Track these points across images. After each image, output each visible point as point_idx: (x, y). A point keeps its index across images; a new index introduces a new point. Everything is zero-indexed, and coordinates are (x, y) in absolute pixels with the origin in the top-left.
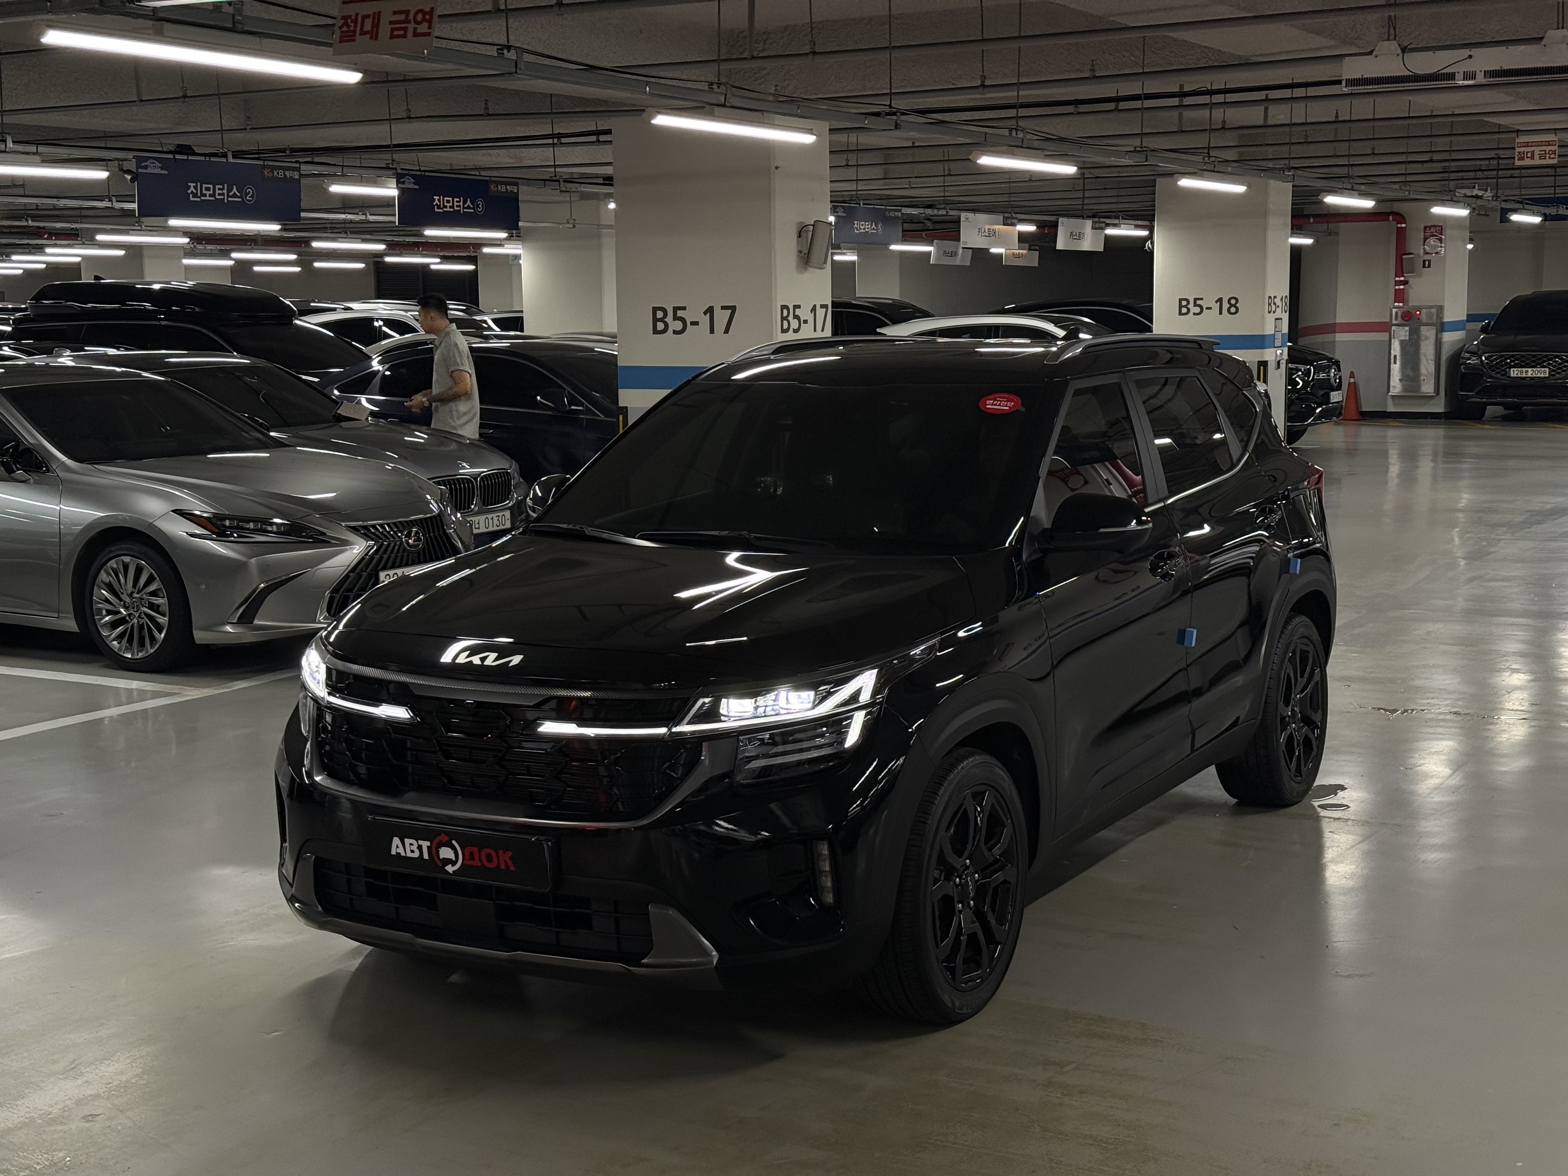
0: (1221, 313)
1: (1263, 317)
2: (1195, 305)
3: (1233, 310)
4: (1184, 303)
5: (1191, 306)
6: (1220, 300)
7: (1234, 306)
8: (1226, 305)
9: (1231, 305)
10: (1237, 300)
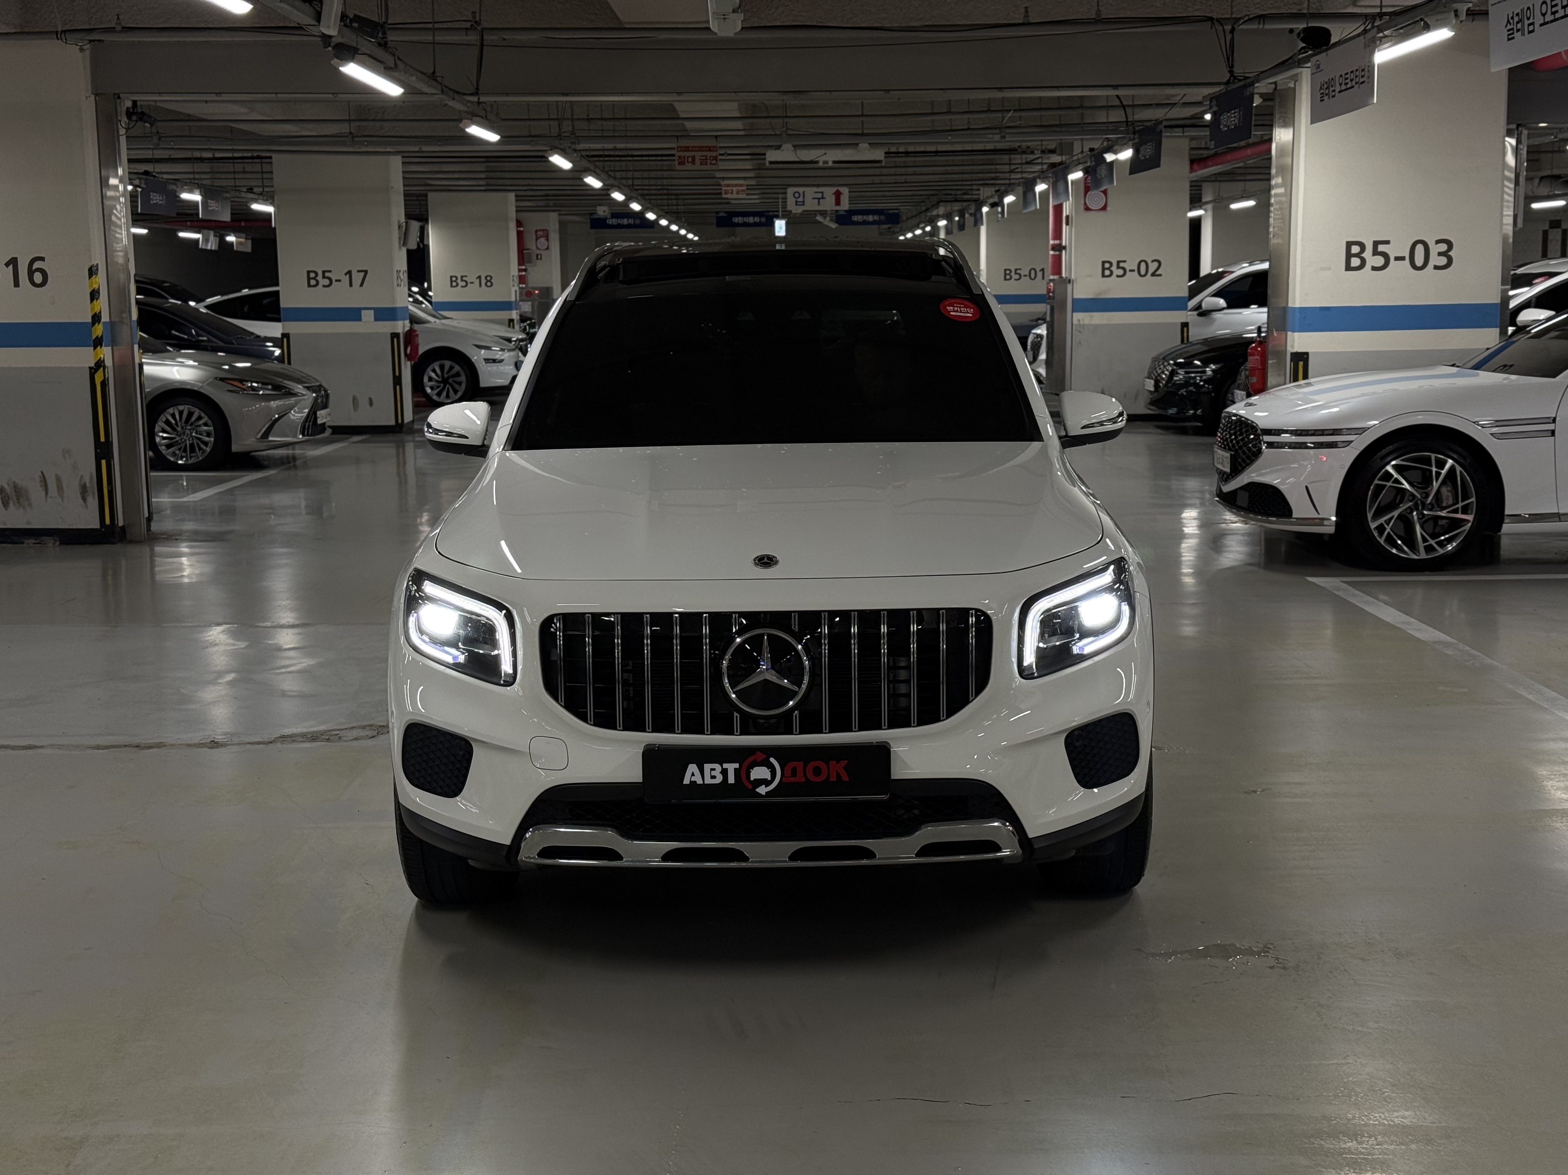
0: (480, 285)
1: (510, 290)
2: (462, 280)
3: (489, 284)
4: (454, 279)
5: (459, 281)
6: (479, 277)
7: (490, 281)
8: (483, 281)
9: (488, 281)
10: (491, 278)
